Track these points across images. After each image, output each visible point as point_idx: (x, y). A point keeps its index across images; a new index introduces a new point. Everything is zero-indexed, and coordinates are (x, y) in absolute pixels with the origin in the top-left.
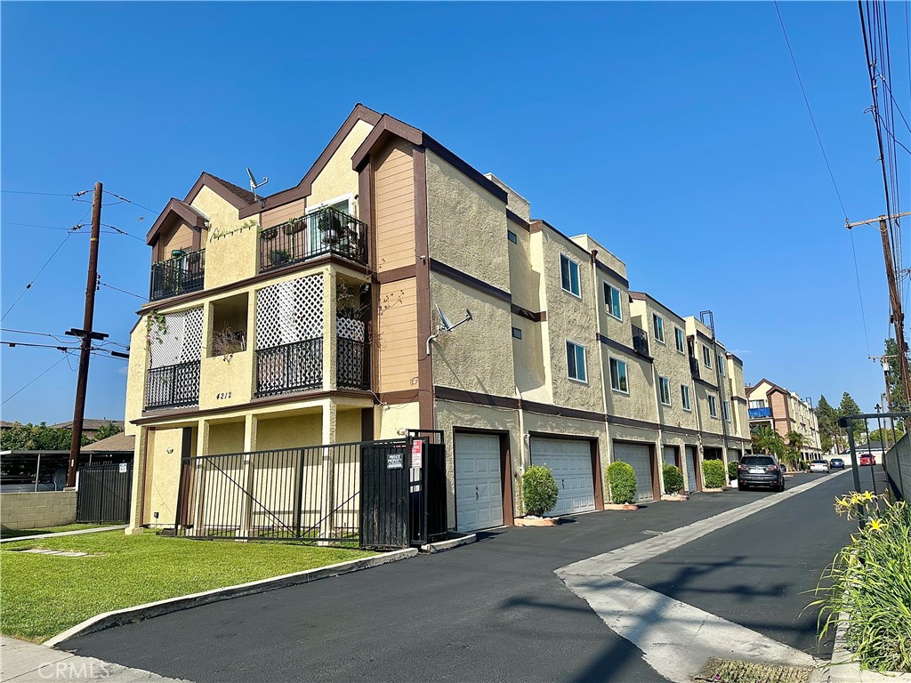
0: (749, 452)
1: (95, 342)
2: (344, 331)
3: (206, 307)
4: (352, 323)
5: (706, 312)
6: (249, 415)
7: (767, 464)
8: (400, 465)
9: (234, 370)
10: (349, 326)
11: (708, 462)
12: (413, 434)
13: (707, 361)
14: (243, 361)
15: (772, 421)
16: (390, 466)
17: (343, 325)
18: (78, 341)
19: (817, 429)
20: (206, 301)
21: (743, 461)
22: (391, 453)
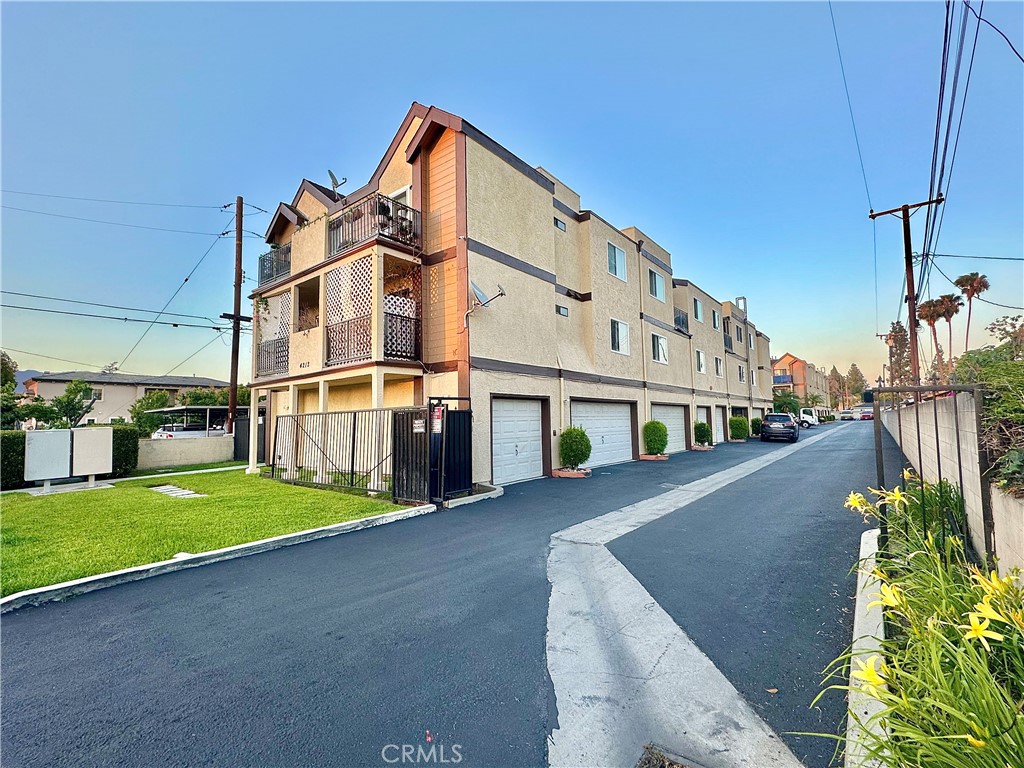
0: (770, 410)
1: (243, 323)
2: (393, 308)
3: (292, 291)
4: (401, 300)
5: (740, 298)
6: (321, 379)
7: (784, 421)
8: (423, 430)
9: (311, 343)
10: (398, 303)
11: (735, 418)
12: (435, 402)
13: (740, 338)
14: (318, 333)
15: (791, 385)
16: (415, 431)
17: (392, 302)
18: (229, 323)
19: (828, 392)
20: (292, 285)
21: (766, 418)
22: (416, 419)
